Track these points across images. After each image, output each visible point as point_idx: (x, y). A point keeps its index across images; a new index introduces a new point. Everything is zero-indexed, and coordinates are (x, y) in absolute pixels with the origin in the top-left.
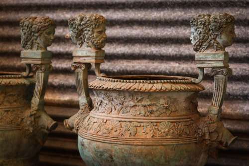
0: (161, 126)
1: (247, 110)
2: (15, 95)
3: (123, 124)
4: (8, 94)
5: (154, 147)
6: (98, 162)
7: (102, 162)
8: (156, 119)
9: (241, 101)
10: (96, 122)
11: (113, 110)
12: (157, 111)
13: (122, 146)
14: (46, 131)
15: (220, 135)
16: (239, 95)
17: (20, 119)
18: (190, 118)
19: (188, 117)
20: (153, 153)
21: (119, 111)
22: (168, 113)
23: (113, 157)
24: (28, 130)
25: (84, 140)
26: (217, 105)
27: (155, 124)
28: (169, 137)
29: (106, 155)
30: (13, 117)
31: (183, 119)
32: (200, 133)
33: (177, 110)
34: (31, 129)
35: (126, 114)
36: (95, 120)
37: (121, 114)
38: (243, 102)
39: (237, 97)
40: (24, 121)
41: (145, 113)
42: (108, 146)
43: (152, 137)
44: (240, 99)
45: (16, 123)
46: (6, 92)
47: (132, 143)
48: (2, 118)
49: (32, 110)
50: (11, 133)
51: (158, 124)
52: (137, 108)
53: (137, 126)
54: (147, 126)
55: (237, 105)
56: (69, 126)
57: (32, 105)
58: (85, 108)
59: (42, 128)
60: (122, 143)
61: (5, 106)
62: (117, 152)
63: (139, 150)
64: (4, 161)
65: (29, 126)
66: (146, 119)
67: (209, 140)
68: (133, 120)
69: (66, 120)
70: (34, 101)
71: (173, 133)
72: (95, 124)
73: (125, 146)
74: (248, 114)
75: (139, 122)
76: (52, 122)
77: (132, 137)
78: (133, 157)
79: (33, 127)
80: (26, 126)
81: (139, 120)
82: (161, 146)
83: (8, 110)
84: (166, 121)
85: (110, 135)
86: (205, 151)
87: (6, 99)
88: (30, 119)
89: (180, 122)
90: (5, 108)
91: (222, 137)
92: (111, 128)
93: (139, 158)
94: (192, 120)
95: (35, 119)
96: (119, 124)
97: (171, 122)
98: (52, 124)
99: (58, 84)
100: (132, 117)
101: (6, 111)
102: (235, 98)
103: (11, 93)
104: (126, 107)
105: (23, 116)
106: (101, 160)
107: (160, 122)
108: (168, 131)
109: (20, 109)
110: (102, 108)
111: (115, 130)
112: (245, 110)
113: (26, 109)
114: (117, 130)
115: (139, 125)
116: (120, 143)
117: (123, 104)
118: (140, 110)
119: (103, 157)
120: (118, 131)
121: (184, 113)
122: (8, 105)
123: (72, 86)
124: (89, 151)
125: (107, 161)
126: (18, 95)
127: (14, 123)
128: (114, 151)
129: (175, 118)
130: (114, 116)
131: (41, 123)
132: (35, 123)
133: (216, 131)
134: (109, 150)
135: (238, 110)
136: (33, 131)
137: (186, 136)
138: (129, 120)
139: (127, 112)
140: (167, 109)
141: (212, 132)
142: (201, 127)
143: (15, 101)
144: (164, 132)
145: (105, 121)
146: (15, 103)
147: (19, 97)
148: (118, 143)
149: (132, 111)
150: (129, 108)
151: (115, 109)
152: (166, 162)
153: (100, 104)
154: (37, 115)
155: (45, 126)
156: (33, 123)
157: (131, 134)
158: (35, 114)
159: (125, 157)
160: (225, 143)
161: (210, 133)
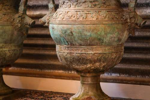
0: (101, 13)
1: (149, 12)
2: (9, 5)
3: (78, 13)
4: (5, 4)
5: (98, 25)
6: (63, 37)
7: (66, 36)
8: (98, 9)
9: (145, 7)
10: (61, 14)
11: (72, 5)
12: (98, 5)
13: (78, 25)
14: (28, 26)
15: (136, 19)
16: (144, 4)
17: (12, 19)
18: (117, 10)
19: (117, 9)
20: (97, 29)
21: (75, 6)
22: (105, 6)
23: (73, 32)
24: (18, 26)
25: (54, 25)
26: (134, 2)
27: (98, 12)
28: (106, 19)
29: (69, 32)
30: (8, 18)
31: (114, 10)
32: (125, 18)
33: (110, 5)
34: (19, 25)
35: (80, 7)
36: (60, 13)
37: (77, 7)
38: (146, 8)
39: (142, 5)
40: (15, 20)
41: (92, 6)
42: (70, 26)
43: (96, 19)
44: (144, 6)
45: (10, 21)
46: (3, 3)
47: (84, 23)
48: (1, 19)
49: (19, 14)
50: (7, 27)
51: (100, 12)
52: (86, 3)
53: (87, 13)
54: (93, 13)
55: (142, 10)
56: (43, 22)
57: (19, 11)
58: (53, 10)
59: (26, 24)
60: (78, 23)
61: (3, 11)
62: (76, 29)
63: (89, 27)
64: (3, 45)
65: (18, 23)
66: (92, 9)
67: (130, 22)
68: (84, 10)
69: (41, 19)
70: (21, 9)
71: (108, 17)
72: (61, 15)
73: (80, 25)
74: (149, 14)
75: (88, 11)
76: (32, 21)
77: (84, 20)
78: (85, 31)
79: (21, 24)
80: (16, 24)
81: (88, 10)
82: (102, 25)
83: (5, 13)
84: (104, 11)
85: (71, 19)
86: (127, 30)
87: (3, 8)
88: (18, 19)
89: (112, 12)
90: (3, 13)
91: (137, 20)
92: (71, 15)
93: (89, 32)
94: (119, 11)
95: (21, 19)
96: (76, 13)
97: (107, 11)
98: (32, 22)
99: (32, 5)
100: (83, 8)
101: (3, 14)
102: (141, 5)
103: (7, 4)
104: (80, 3)
105: (14, 18)
106: (65, 35)
107: (101, 11)
108: (106, 16)
109: (12, 13)
110: (65, 6)
111: (74, 16)
112: (148, 12)
113: (16, 14)
114: (74, 17)
115: (88, 13)
116: (77, 23)
117: (77, 2)
118: (88, 4)
119: (67, 33)
120: (76, 17)
121: (114, 7)
122: (5, 11)
123: (41, 5)
124: (57, 31)
125: (69, 35)
126: (11, 6)
127: (9, 21)
128: (73, 28)
129: (109, 9)
130: (72, 9)
131: (25, 22)
132: (22, 22)
133: (134, 17)
134: (70, 28)
135: (143, 13)
136: (21, 26)
137: (116, 19)
138: (82, 10)
139: (80, 6)
140: (104, 3)
141: (131, 18)
142: (124, 14)
143: (9, 9)
144: (104, 17)
145: (67, 12)
146: (9, 10)
147: (11, 7)
148: (76, 23)
149: (83, 5)
150: (81, 4)
151: (73, 5)
152: (105, 34)
153: (63, 4)
154: (23, 17)
155: (28, 23)
156: (21, 21)
157: (83, 18)
158: (21, 16)
159: (80, 32)
160: (139, 24)
161: (130, 18)
